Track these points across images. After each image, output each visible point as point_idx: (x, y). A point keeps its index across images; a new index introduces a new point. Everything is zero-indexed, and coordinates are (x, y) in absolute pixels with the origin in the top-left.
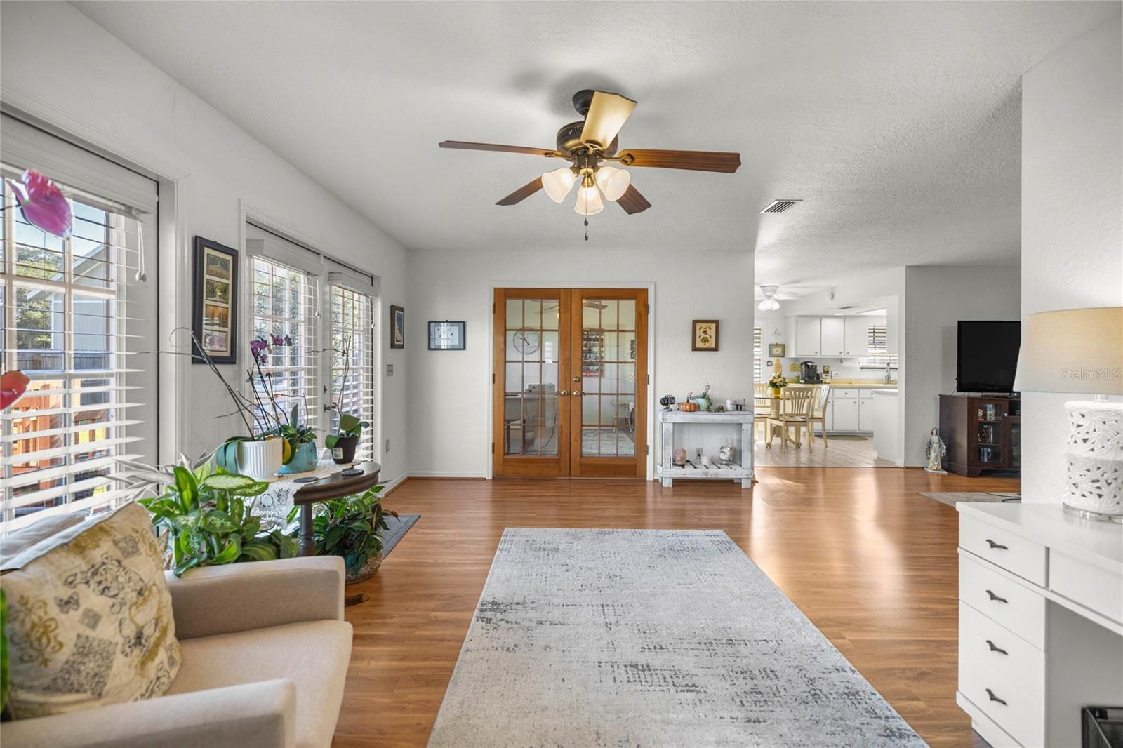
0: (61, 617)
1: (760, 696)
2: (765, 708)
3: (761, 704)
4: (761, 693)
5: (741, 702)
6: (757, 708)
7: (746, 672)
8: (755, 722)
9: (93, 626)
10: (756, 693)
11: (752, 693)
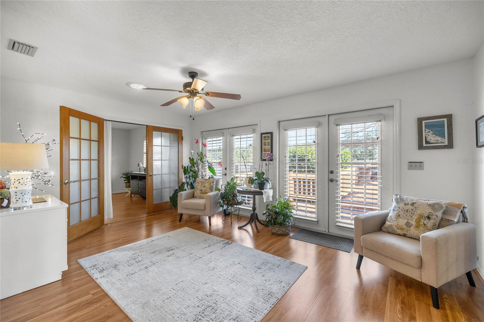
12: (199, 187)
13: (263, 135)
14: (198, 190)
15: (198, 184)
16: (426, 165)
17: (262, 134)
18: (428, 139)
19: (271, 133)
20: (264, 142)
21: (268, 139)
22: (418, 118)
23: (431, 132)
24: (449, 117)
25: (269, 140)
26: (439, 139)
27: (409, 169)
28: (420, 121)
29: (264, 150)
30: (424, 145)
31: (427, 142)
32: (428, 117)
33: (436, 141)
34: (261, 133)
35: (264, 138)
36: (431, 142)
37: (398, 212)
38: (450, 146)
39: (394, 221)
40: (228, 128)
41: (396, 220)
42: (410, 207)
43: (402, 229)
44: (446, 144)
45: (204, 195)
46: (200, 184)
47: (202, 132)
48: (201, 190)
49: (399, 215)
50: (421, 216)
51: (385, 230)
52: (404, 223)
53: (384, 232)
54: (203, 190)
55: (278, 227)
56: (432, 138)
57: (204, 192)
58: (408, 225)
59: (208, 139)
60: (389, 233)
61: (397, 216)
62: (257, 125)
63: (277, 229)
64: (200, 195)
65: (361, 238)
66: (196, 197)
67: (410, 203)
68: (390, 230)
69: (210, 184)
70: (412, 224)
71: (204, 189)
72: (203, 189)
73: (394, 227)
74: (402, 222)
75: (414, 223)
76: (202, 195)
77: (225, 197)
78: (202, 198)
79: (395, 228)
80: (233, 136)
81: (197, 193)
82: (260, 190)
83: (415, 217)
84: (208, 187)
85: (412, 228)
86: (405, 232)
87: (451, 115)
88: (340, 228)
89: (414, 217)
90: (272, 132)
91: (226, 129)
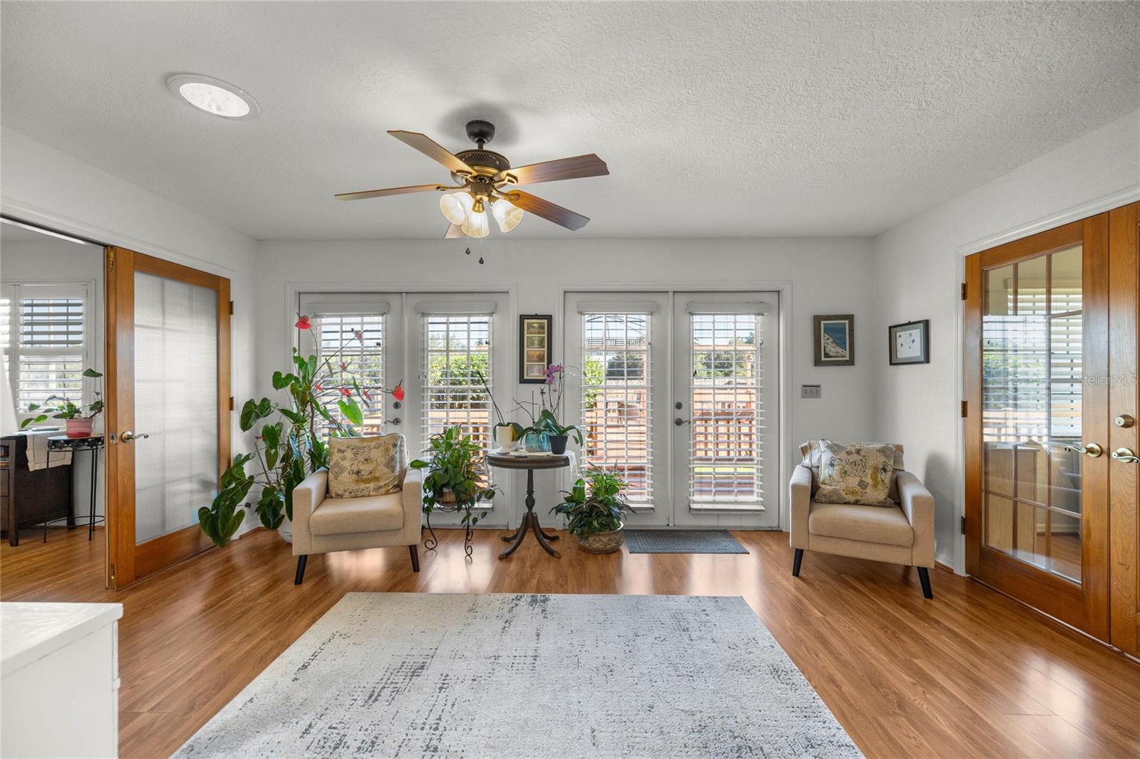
0: (336, 453)
1: (333, 745)
2: (315, 743)
3: (322, 743)
4: (335, 748)
5: (335, 728)
6: (320, 736)
7: (373, 747)
8: (307, 730)
9: (342, 460)
10: (339, 745)
11: (341, 740)
12: (346, 464)
13: (526, 321)
14: (345, 474)
15: (340, 455)
16: (823, 390)
17: (523, 318)
18: (827, 351)
19: (549, 318)
20: (528, 337)
21: (541, 330)
22: (815, 316)
23: (831, 340)
24: (850, 318)
25: (544, 333)
26: (840, 350)
27: (803, 397)
28: (817, 320)
29: (528, 357)
30: (823, 359)
31: (827, 355)
32: (828, 316)
33: (836, 354)
34: (521, 316)
35: (528, 328)
36: (831, 354)
37: (842, 467)
38: (851, 362)
39: (838, 482)
40: (407, 293)
41: (842, 480)
42: (855, 457)
43: (854, 493)
44: (848, 358)
45: (368, 485)
46: (349, 454)
47: (300, 293)
48: (358, 473)
49: (846, 472)
50: (876, 469)
51: (823, 499)
52: (857, 483)
53: (821, 503)
54: (362, 472)
55: (608, 535)
56: (832, 349)
57: (369, 476)
58: (862, 484)
59: (321, 317)
60: (832, 503)
61: (841, 473)
62: (508, 292)
63: (605, 539)
64: (353, 487)
65: (810, 519)
66: (339, 496)
67: (853, 451)
68: (834, 498)
69: (387, 450)
70: (868, 483)
71: (365, 468)
72: (361, 467)
73: (841, 492)
74: (853, 482)
75: (869, 480)
76: (363, 486)
77: (452, 483)
78: (363, 496)
79: (843, 494)
80: (424, 315)
81: (343, 482)
82: (554, 453)
83: (869, 472)
84: (382, 460)
85: (869, 490)
86: (858, 498)
87: (853, 316)
88: (698, 512)
89: (867, 471)
90: (551, 316)
91: (401, 293)
